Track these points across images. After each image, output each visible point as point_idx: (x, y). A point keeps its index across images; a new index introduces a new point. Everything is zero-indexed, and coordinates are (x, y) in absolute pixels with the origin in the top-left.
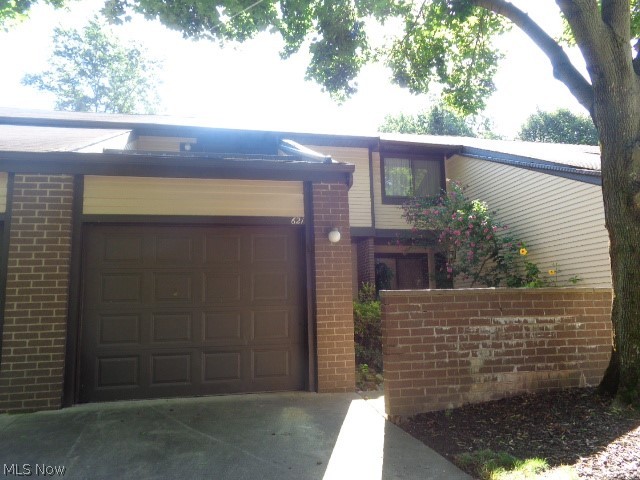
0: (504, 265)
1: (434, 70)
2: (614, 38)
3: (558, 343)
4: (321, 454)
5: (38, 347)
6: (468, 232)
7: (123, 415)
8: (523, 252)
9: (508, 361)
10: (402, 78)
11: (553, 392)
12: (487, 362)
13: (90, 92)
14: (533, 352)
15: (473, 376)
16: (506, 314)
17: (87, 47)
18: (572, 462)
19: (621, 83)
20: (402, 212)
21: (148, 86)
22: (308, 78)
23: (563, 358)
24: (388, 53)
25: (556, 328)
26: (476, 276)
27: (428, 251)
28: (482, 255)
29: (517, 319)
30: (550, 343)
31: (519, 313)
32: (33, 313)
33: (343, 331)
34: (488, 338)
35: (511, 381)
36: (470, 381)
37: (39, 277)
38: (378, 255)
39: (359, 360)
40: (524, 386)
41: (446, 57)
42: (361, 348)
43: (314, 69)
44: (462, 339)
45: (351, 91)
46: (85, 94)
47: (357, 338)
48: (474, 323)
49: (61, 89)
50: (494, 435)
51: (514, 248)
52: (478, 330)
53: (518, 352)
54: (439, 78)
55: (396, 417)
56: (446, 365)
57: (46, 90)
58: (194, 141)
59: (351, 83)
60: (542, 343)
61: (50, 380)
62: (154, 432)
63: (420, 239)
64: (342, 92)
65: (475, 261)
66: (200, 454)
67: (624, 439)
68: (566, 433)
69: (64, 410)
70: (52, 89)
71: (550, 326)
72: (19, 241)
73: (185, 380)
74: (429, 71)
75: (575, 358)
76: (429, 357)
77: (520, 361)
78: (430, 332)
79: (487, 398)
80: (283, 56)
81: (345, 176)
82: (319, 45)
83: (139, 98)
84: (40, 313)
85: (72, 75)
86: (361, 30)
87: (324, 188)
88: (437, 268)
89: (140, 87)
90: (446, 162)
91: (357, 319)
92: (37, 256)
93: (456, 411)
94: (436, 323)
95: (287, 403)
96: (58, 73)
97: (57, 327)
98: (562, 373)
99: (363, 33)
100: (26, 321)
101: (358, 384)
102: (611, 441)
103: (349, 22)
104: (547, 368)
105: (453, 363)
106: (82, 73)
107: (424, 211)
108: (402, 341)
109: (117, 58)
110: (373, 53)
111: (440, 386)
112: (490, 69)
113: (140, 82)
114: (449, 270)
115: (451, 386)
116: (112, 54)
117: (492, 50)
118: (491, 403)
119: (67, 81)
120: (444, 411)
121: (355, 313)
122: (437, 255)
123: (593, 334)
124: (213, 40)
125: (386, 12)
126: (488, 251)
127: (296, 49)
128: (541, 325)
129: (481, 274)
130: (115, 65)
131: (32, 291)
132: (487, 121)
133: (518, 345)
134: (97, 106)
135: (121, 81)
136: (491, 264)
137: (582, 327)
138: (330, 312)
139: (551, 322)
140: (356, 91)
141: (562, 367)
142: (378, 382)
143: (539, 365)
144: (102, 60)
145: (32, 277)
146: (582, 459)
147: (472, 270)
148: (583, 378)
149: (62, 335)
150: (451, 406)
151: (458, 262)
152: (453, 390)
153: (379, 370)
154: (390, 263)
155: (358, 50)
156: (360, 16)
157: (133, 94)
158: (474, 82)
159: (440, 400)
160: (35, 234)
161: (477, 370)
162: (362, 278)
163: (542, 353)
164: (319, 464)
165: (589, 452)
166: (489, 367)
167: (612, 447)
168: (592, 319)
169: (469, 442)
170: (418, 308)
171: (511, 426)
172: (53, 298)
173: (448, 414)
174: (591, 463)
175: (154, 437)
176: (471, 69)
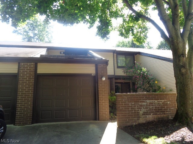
0: (151, 86)
1: (131, 32)
2: (175, 29)
3: (163, 107)
4: (100, 135)
5: (26, 108)
6: (141, 77)
7: (48, 126)
8: (156, 82)
9: (150, 112)
10: (122, 34)
11: (162, 120)
12: (144, 112)
13: (32, 35)
14: (156, 110)
15: (140, 116)
16: (149, 100)
17: (31, 22)
18: (164, 137)
19: (177, 40)
20: (123, 71)
21: (49, 33)
22: (96, 35)
23: (164, 112)
24: (118, 28)
25: (162, 103)
26: (144, 89)
27: (130, 82)
28: (145, 83)
29: (152, 101)
30: (161, 107)
31: (152, 99)
32: (24, 99)
33: (106, 104)
34: (144, 106)
35: (150, 117)
36: (140, 117)
37: (26, 90)
38: (116, 83)
39: (110, 112)
40: (154, 119)
41: (134, 29)
42: (111, 109)
43: (98, 33)
44: (137, 106)
45: (108, 38)
46: (30, 35)
47: (110, 106)
48: (141, 102)
49: (24, 34)
50: (145, 131)
51: (154, 81)
52: (141, 104)
53: (152, 110)
54: (132, 34)
55: (120, 127)
56: (133, 113)
57: (19, 34)
58: (64, 51)
59: (108, 36)
60: (159, 107)
61: (29, 117)
62: (57, 130)
63: (127, 78)
64: (105, 39)
65: (143, 84)
66: (70, 135)
67: (178, 132)
68: (163, 130)
69: (32, 125)
70: (21, 34)
71: (161, 103)
72: (21, 80)
73: (64, 117)
74: (129, 32)
75: (168, 111)
76: (128, 111)
77: (153, 112)
78: (129, 104)
79: (144, 122)
80: (89, 28)
81: (106, 63)
82: (99, 26)
83: (46, 36)
84: (26, 99)
85: (27, 30)
86: (110, 22)
87: (100, 66)
88: (133, 86)
89: (47, 33)
90: (135, 56)
91: (110, 101)
92: (26, 84)
93: (136, 125)
94: (130, 102)
95: (91, 123)
96: (23, 30)
97: (30, 103)
98: (165, 115)
99: (111, 23)
100: (23, 101)
101: (110, 119)
102: (174, 132)
103: (107, 20)
104: (160, 114)
105: (135, 113)
106: (30, 29)
107: (129, 71)
108: (121, 107)
109: (40, 25)
110: (114, 28)
111: (132, 119)
112: (146, 32)
113: (47, 32)
114: (136, 87)
115: (134, 119)
116: (39, 24)
117: (147, 26)
118: (145, 123)
119: (25, 32)
120: (133, 125)
121: (109, 99)
122: (133, 83)
123: (173, 105)
124: (71, 26)
125: (117, 17)
126: (147, 82)
127: (93, 26)
128: (158, 103)
129: (145, 88)
130: (39, 27)
131: (24, 93)
132: (148, 42)
133: (152, 108)
134: (34, 39)
135: (41, 32)
136: (148, 85)
137: (169, 103)
138: (102, 99)
139: (161, 102)
140: (109, 38)
141: (165, 114)
142: (115, 118)
143: (158, 113)
144: (36, 26)
145: (24, 90)
146: (166, 136)
147: (143, 87)
148: (170, 117)
149: (32, 105)
150: (134, 124)
151: (139, 85)
152: (135, 120)
153: (116, 115)
154: (119, 85)
155: (110, 27)
156: (110, 18)
157: (45, 36)
158: (142, 35)
159: (132, 122)
160: (25, 79)
161: (141, 114)
162: (111, 89)
163: (159, 110)
164: (100, 137)
165: (168, 135)
166: (144, 114)
167: (174, 133)
168: (172, 101)
169: (138, 132)
170: (126, 98)
171: (150, 128)
172: (29, 95)
173: (133, 126)
174: (168, 137)
175: (57, 131)
176: (141, 32)
